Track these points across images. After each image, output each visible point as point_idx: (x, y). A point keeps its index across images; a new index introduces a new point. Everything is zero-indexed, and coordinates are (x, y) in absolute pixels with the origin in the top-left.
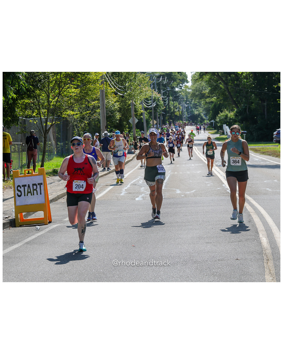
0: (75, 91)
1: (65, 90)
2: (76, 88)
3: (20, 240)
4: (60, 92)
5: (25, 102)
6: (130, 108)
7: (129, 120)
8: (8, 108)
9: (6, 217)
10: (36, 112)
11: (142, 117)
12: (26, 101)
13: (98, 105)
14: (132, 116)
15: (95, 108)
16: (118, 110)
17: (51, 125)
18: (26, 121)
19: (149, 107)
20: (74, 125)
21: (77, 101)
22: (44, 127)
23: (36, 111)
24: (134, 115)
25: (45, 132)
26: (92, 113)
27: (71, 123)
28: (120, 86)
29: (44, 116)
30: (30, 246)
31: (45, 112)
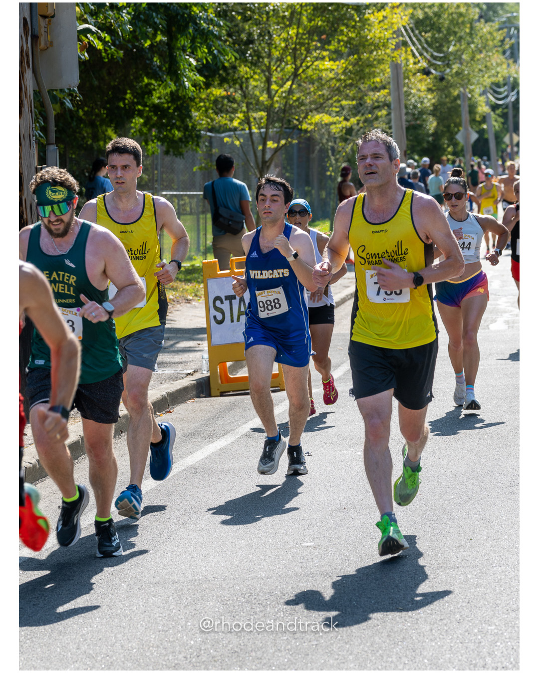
0: (332, 65)
1: (309, 64)
2: (334, 60)
3: (229, 428)
4: (296, 69)
5: (213, 95)
6: (459, 106)
7: (456, 133)
8: (175, 110)
9: (189, 372)
10: (238, 118)
11: (485, 126)
12: (214, 93)
13: (385, 100)
14: (463, 124)
15: (377, 107)
16: (431, 110)
17: (276, 150)
18: (213, 140)
19: (501, 102)
20: (328, 149)
21: (338, 91)
22: (259, 155)
23: (241, 115)
24: (468, 123)
25: (262, 165)
26: (372, 119)
27: (319, 143)
28: (435, 54)
29: (259, 128)
30: (254, 444)
31: (262, 118)
